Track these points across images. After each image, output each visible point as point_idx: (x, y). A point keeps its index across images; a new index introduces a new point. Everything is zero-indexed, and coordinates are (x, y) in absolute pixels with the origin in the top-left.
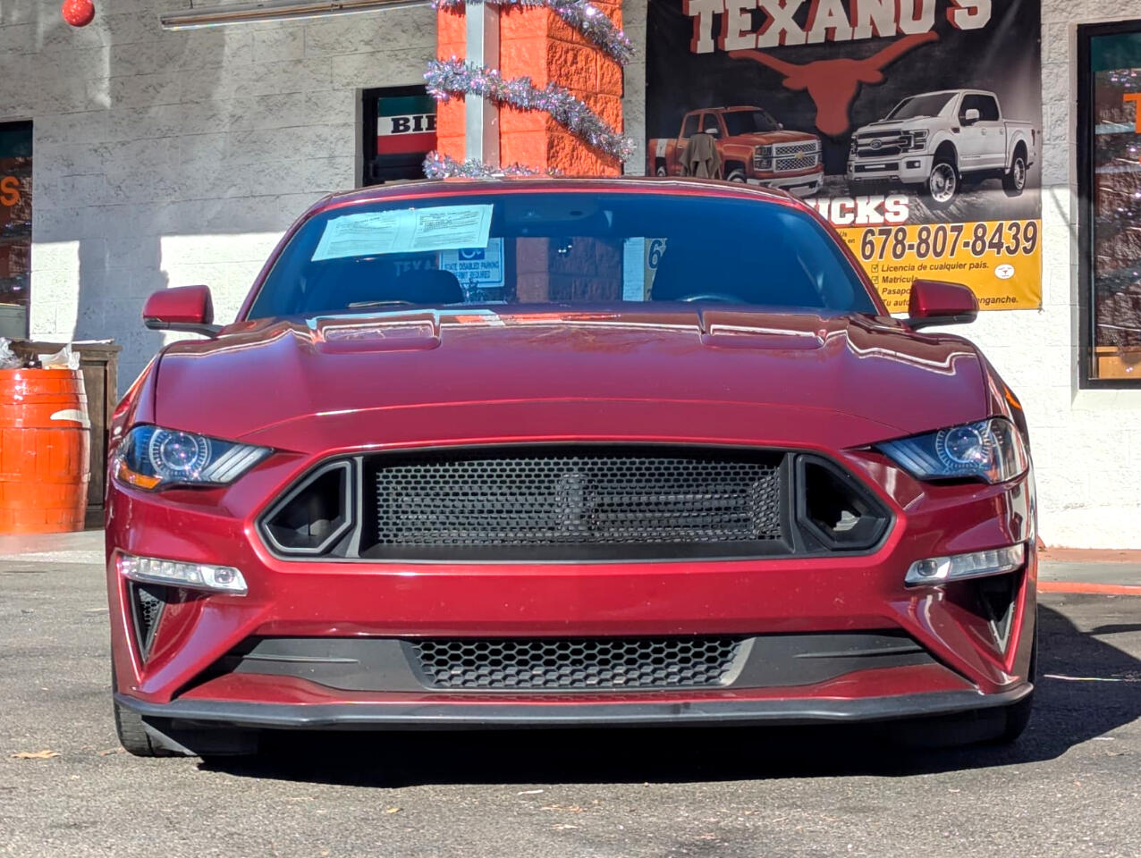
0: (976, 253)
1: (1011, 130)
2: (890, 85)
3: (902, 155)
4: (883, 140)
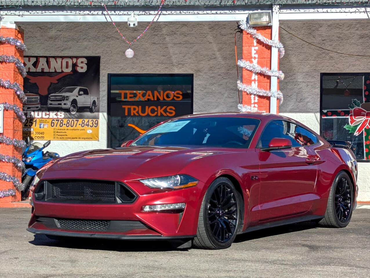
1: (92, 97)
2: (60, 84)
3: (62, 101)
4: (57, 97)
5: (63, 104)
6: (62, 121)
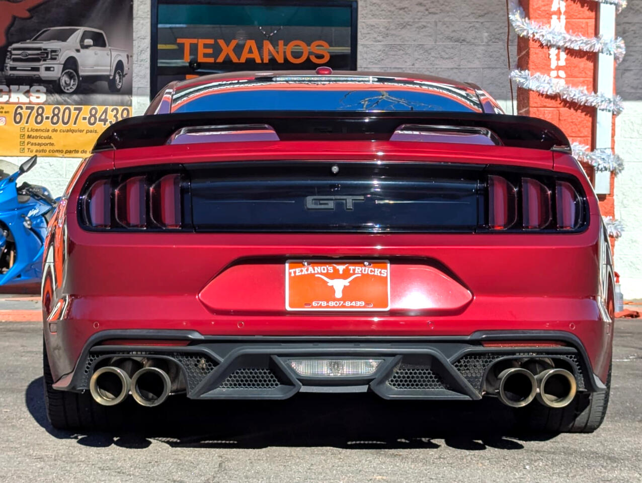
1: (114, 53)
2: (35, 20)
3: (42, 62)
4: (29, 52)
5: (42, 69)
6: (40, 111)
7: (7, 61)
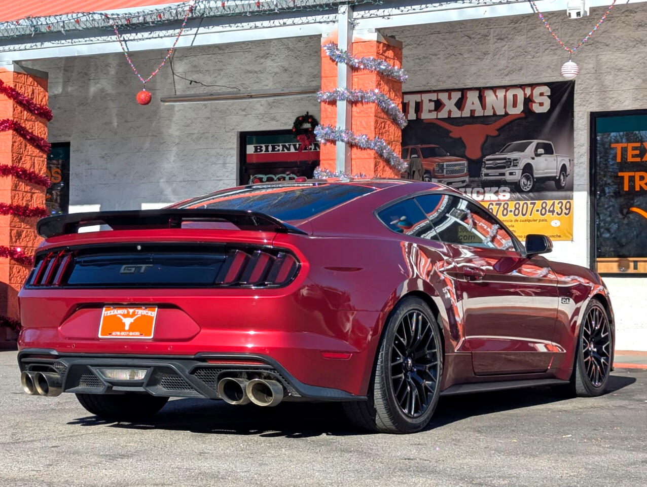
0: (542, 214)
1: (559, 159)
2: (502, 137)
3: (507, 169)
4: (498, 162)
5: (507, 174)
6: (506, 206)
7: (483, 169)
